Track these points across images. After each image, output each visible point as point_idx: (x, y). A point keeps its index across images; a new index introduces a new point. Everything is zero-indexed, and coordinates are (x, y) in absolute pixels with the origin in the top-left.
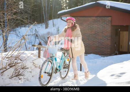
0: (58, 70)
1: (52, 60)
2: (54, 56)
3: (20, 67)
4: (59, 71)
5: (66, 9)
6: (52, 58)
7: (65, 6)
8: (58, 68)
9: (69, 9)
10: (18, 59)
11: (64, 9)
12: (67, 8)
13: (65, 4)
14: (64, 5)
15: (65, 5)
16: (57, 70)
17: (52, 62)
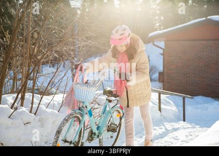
0: (95, 134)
1: (82, 115)
2: (86, 107)
3: (98, 114)
4: (98, 136)
5: (160, 30)
6: (81, 110)
7: (158, 26)
8: (95, 130)
9: (164, 29)
10: (94, 102)
11: (156, 30)
12: (162, 27)
13: (158, 22)
14: (156, 24)
15: (158, 24)
16: (93, 136)
17: (81, 118)
